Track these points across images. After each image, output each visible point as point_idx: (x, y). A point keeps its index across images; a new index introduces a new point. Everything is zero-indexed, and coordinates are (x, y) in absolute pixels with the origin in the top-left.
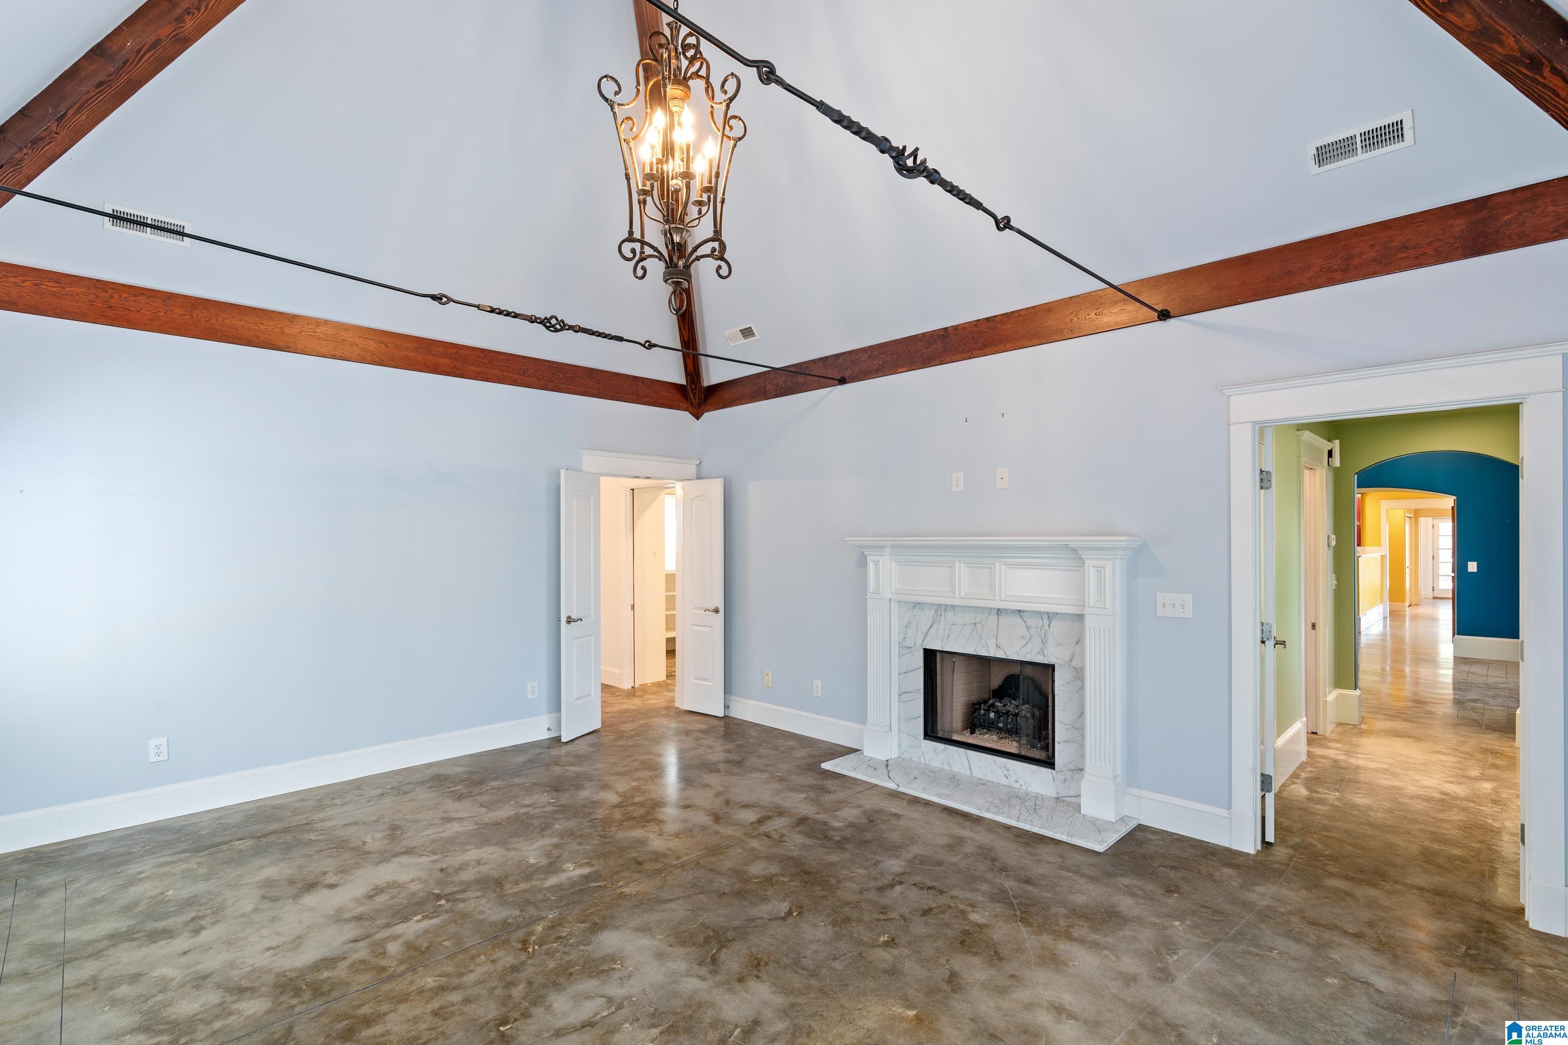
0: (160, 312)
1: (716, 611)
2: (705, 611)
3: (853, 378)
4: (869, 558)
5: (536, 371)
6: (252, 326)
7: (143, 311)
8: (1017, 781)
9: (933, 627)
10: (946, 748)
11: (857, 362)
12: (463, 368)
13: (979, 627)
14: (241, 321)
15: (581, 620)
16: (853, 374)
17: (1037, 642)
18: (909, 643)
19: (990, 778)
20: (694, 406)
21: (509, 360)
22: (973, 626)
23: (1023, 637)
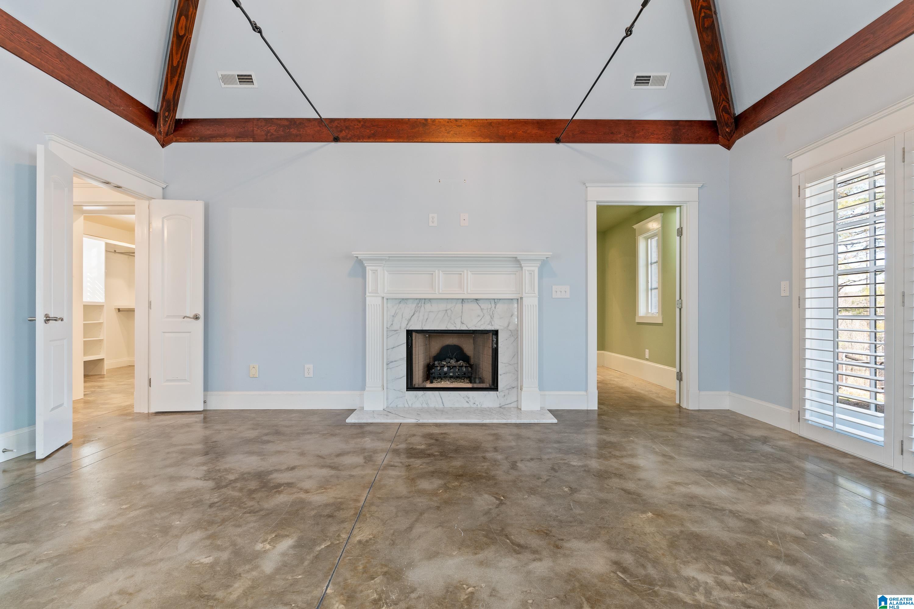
1: (196, 318)
2: (183, 318)
3: (347, 139)
4: (367, 268)
8: (474, 403)
9: (415, 315)
10: (425, 394)
11: (351, 127)
13: (449, 312)
16: (347, 136)
17: (488, 318)
18: (395, 327)
19: (457, 405)
22: (445, 311)
23: (479, 316)
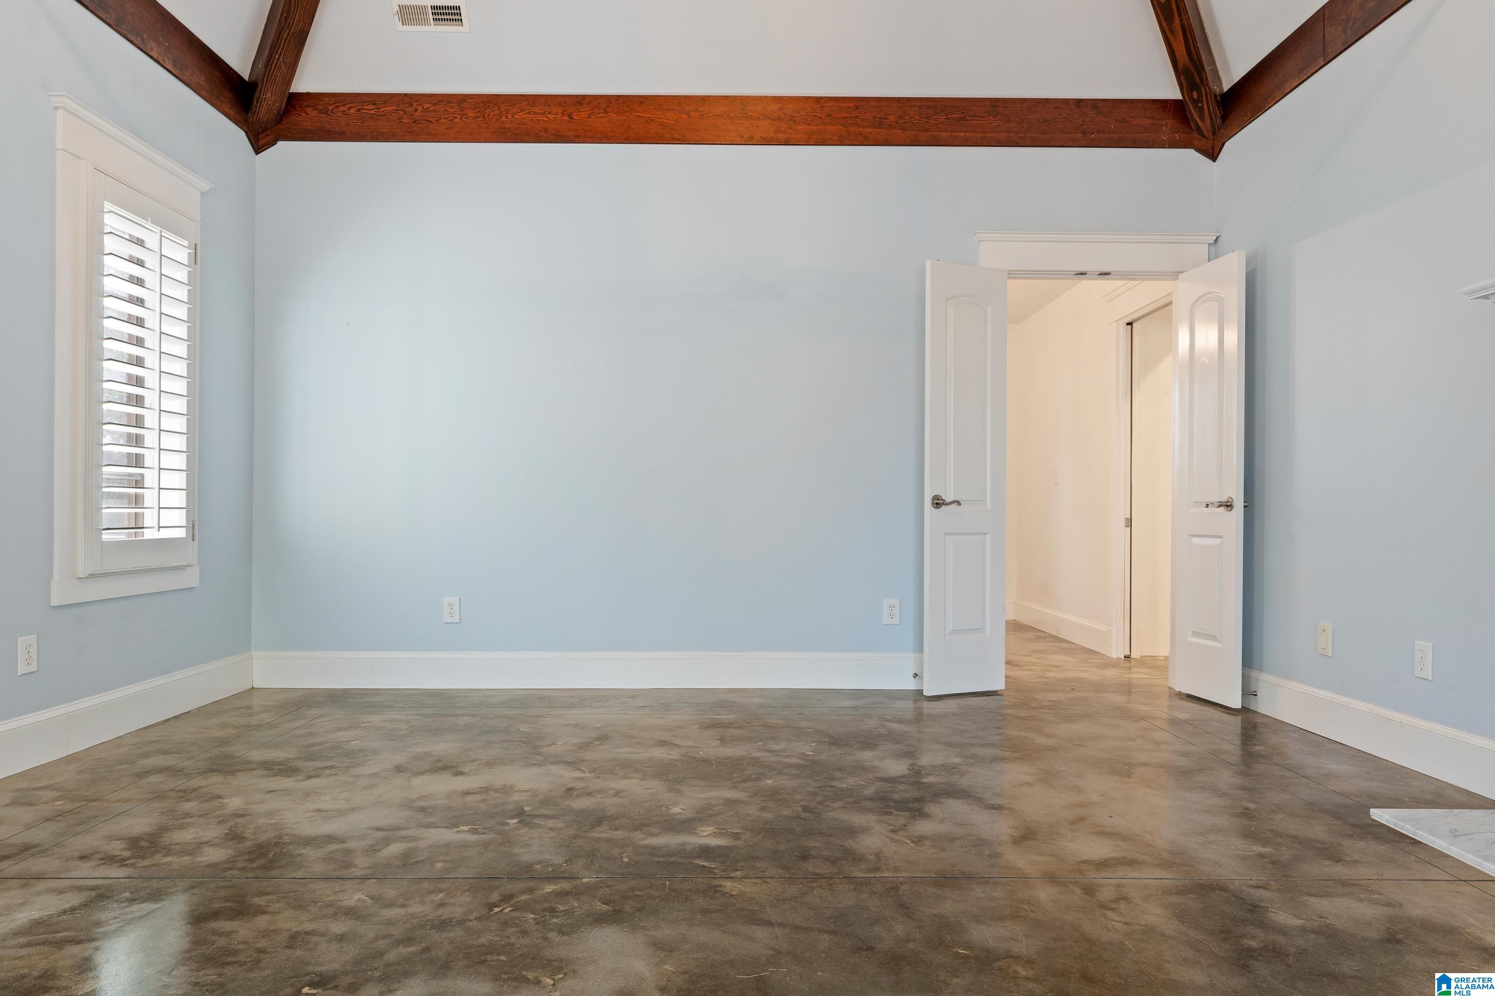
0: (456, 118)
1: (1228, 505)
2: (1207, 506)
5: (900, 117)
6: (540, 118)
7: (442, 120)
12: (789, 130)
14: (529, 113)
15: (959, 503)
20: (1205, 137)
21: (857, 108)
